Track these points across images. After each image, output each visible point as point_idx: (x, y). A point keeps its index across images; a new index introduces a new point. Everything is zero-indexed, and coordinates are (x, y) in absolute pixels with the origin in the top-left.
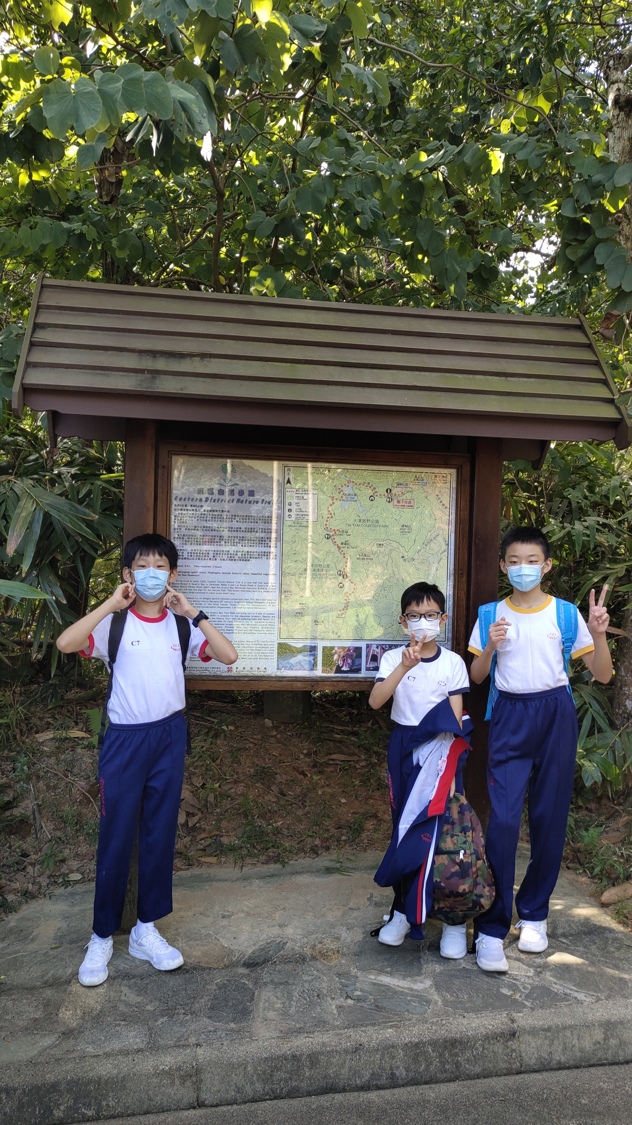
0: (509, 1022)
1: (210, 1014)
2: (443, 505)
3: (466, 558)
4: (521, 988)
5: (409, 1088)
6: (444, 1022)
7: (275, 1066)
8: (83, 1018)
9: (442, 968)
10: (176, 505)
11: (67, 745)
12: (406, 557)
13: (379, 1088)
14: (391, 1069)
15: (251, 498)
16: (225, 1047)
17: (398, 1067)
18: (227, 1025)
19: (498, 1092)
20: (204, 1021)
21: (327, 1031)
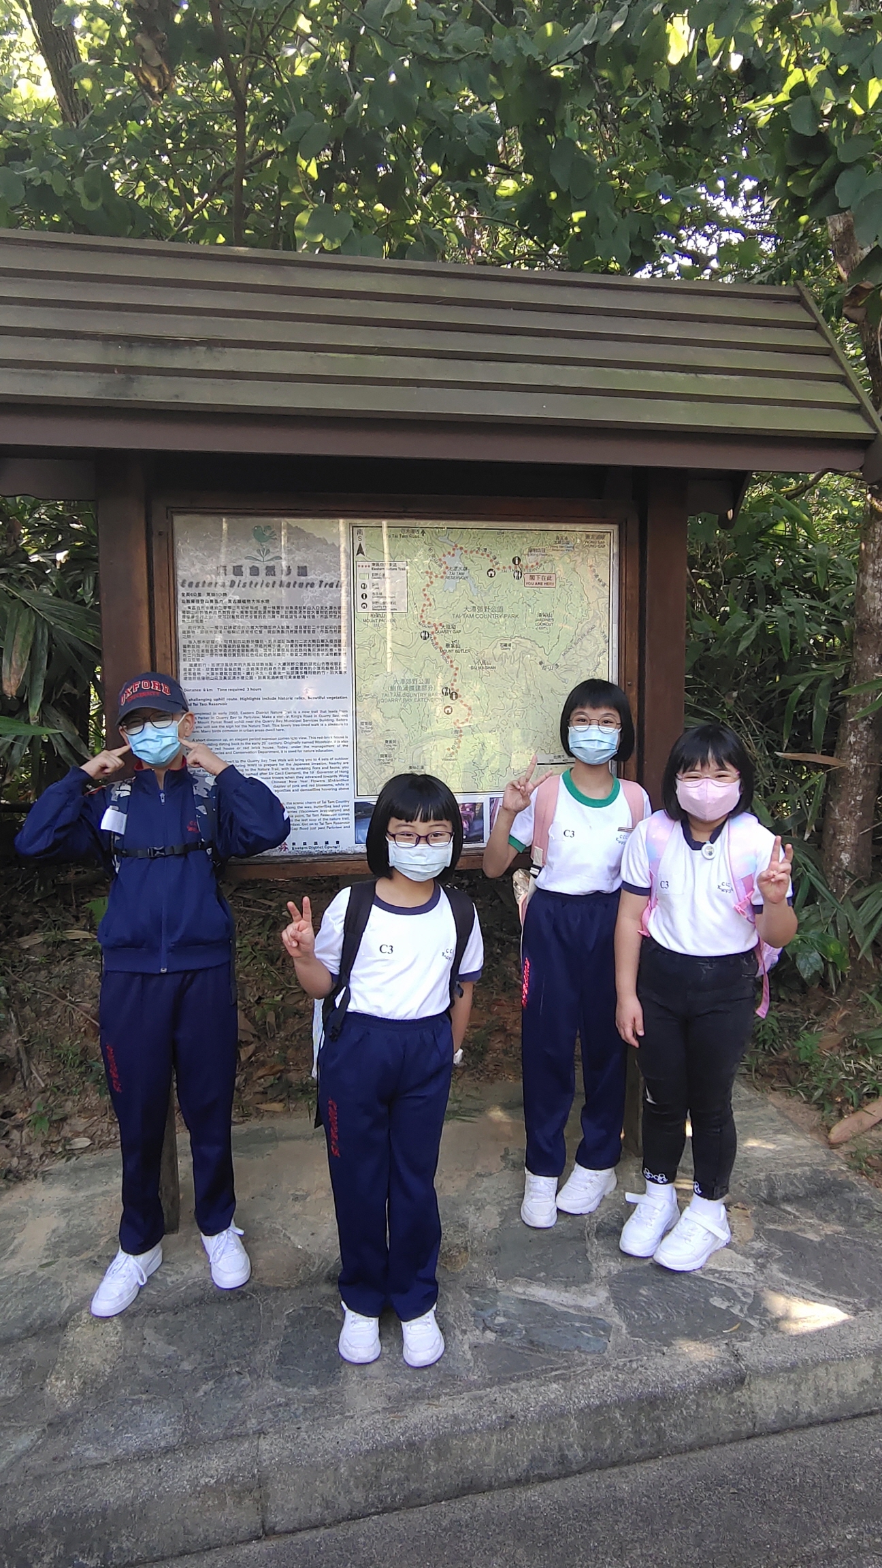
0: (732, 1359)
1: (279, 1374)
2: (600, 581)
3: (637, 661)
4: (739, 1294)
5: (588, 1477)
6: (634, 1365)
7: (383, 1462)
8: (82, 1393)
9: (620, 1268)
10: (183, 595)
11: (65, 951)
12: (546, 663)
13: (543, 1479)
14: (561, 1449)
15: (303, 579)
16: (304, 1435)
17: (571, 1446)
18: (306, 1393)
19: (724, 1476)
20: (269, 1387)
21: (460, 1393)
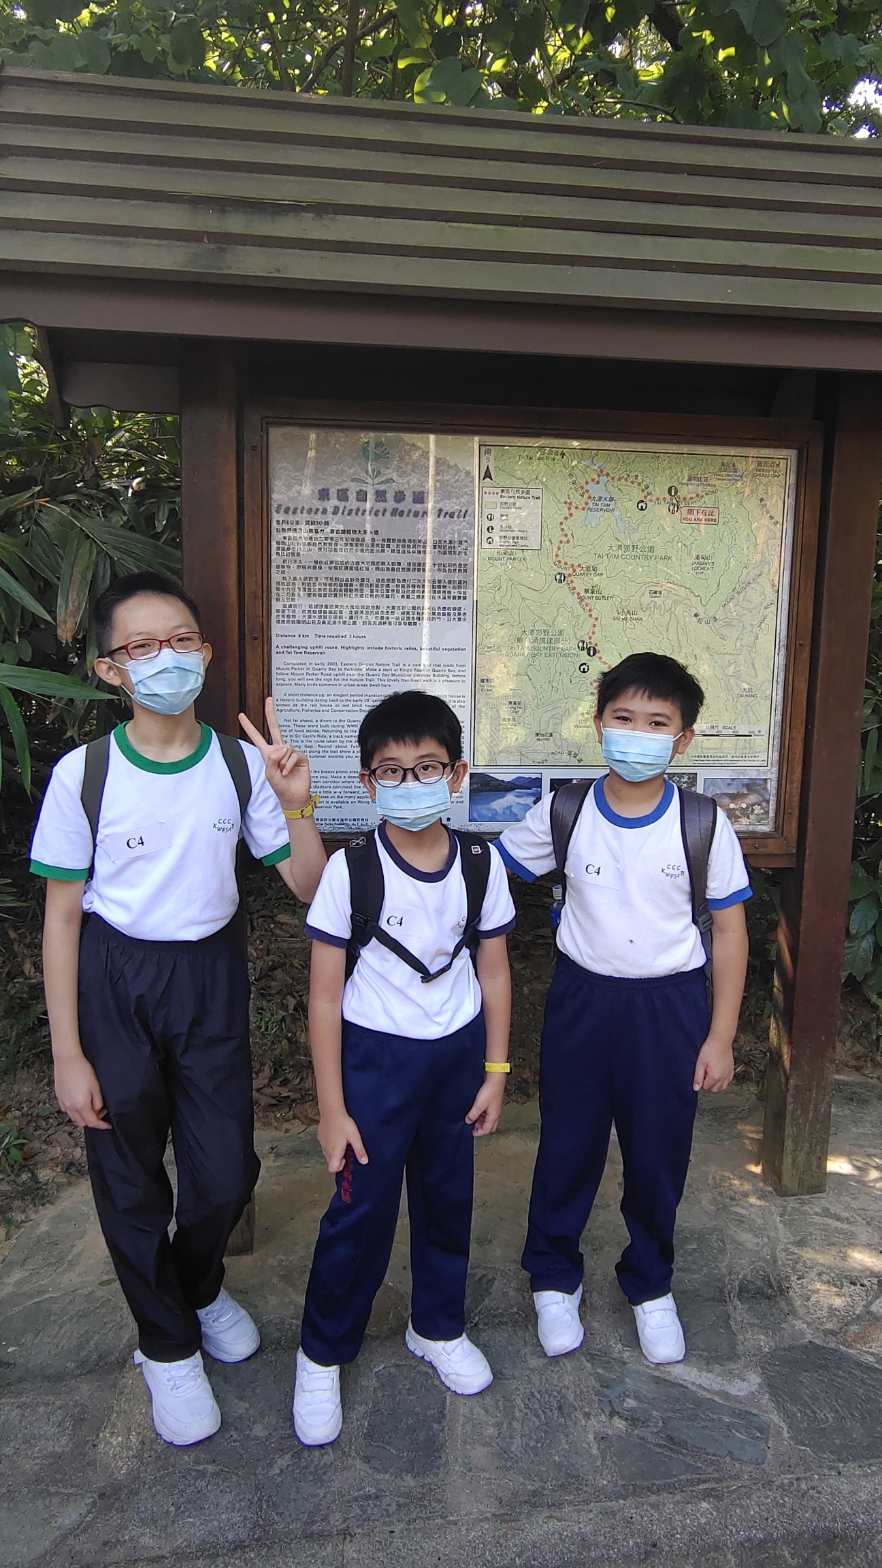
2: (772, 518)
3: (811, 616)
6: (804, 1486)
9: (773, 1344)
10: (278, 522)
12: (702, 616)
15: (418, 506)
18: (399, 1483)
20: (356, 1471)
21: (587, 1502)
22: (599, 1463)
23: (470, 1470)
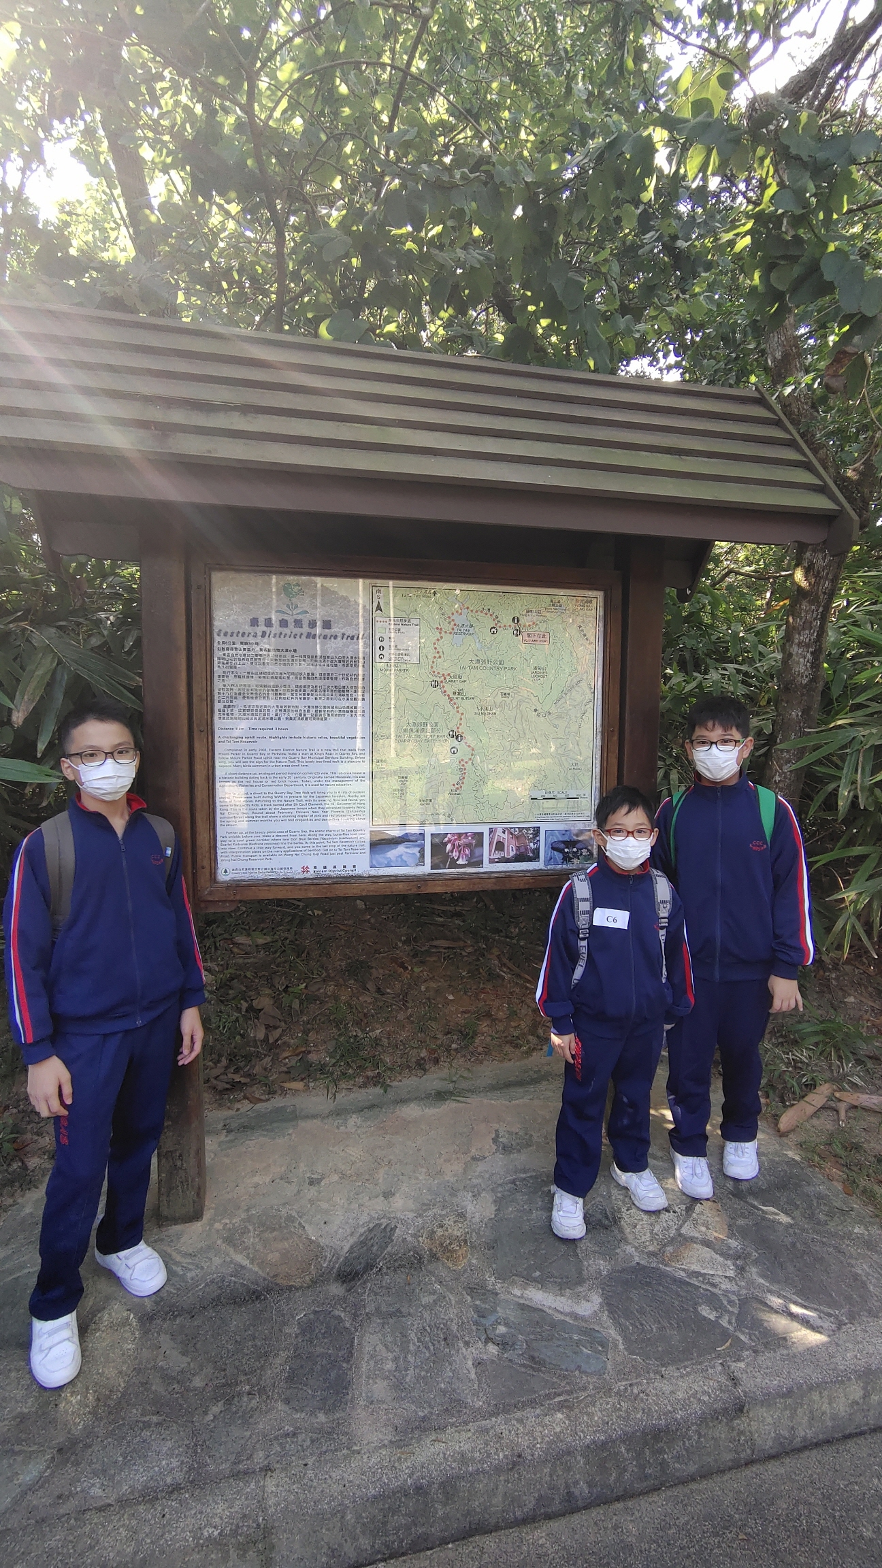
0: (729, 1383)
1: (288, 1394)
2: (588, 640)
3: (618, 711)
4: (725, 1303)
5: (593, 1512)
6: (635, 1390)
7: (390, 1507)
9: (610, 1267)
10: (219, 643)
12: (540, 711)
13: (549, 1517)
14: (567, 1486)
15: (327, 631)
17: (577, 1483)
18: (313, 1420)
19: (730, 1515)
20: (277, 1411)
21: (466, 1423)
22: (476, 1386)
23: (372, 1403)
